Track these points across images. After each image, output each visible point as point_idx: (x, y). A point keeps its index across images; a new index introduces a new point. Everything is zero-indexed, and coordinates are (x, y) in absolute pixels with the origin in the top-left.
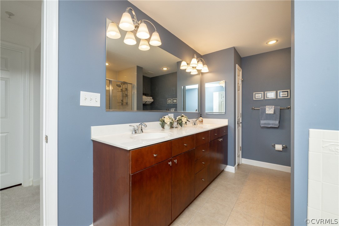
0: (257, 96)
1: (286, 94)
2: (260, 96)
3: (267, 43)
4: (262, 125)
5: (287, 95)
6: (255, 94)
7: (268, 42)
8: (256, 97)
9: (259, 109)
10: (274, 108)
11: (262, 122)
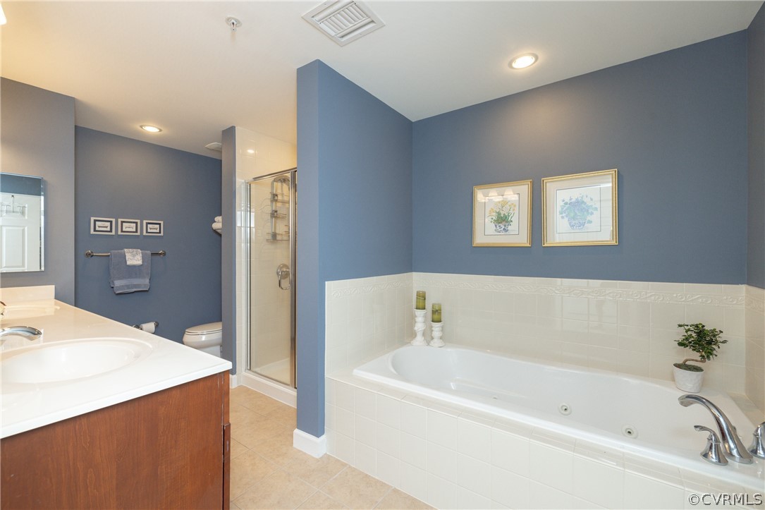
0: (99, 227)
1: (157, 229)
2: (107, 227)
3: (141, 127)
4: (118, 290)
5: (158, 231)
6: (95, 221)
7: (145, 126)
8: (97, 229)
9: (109, 256)
10: (142, 253)
11: (118, 283)
